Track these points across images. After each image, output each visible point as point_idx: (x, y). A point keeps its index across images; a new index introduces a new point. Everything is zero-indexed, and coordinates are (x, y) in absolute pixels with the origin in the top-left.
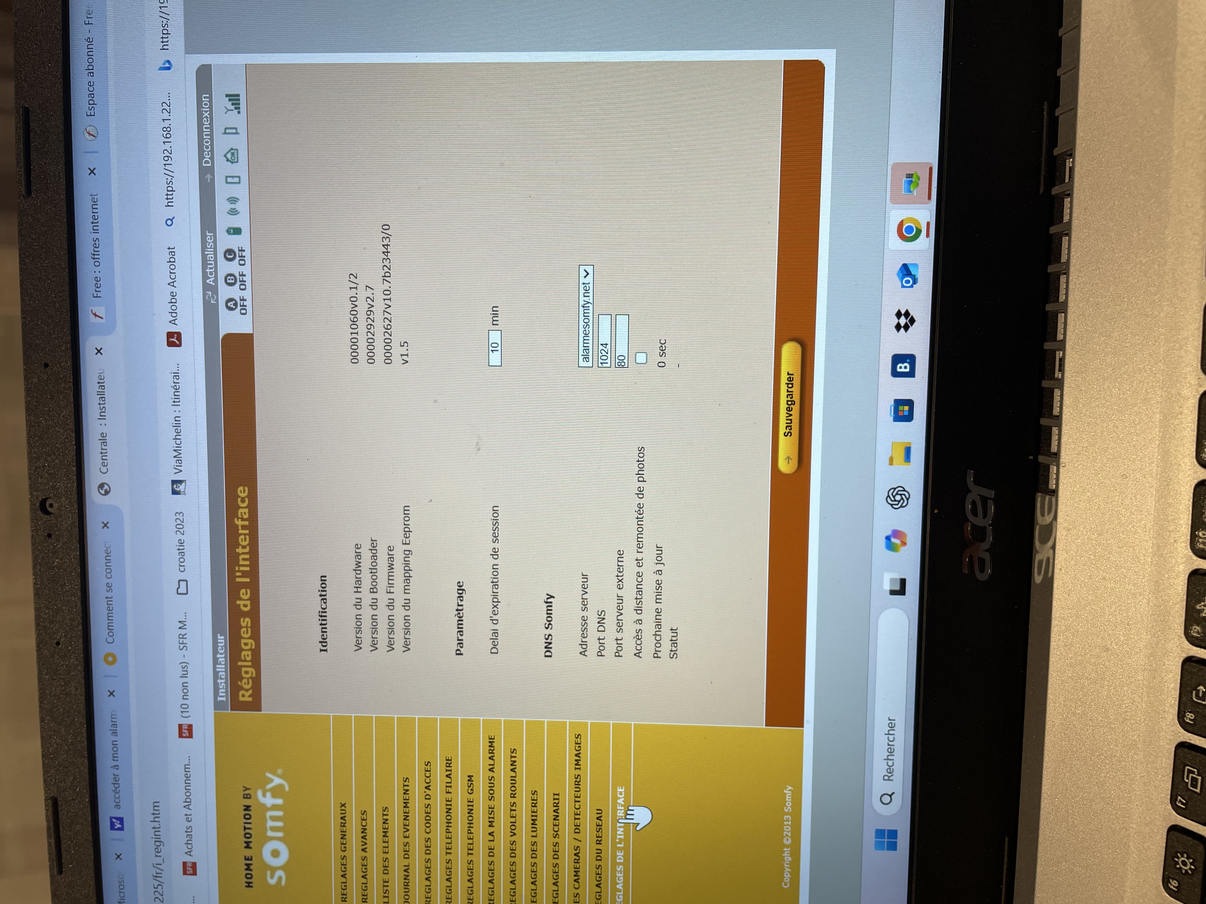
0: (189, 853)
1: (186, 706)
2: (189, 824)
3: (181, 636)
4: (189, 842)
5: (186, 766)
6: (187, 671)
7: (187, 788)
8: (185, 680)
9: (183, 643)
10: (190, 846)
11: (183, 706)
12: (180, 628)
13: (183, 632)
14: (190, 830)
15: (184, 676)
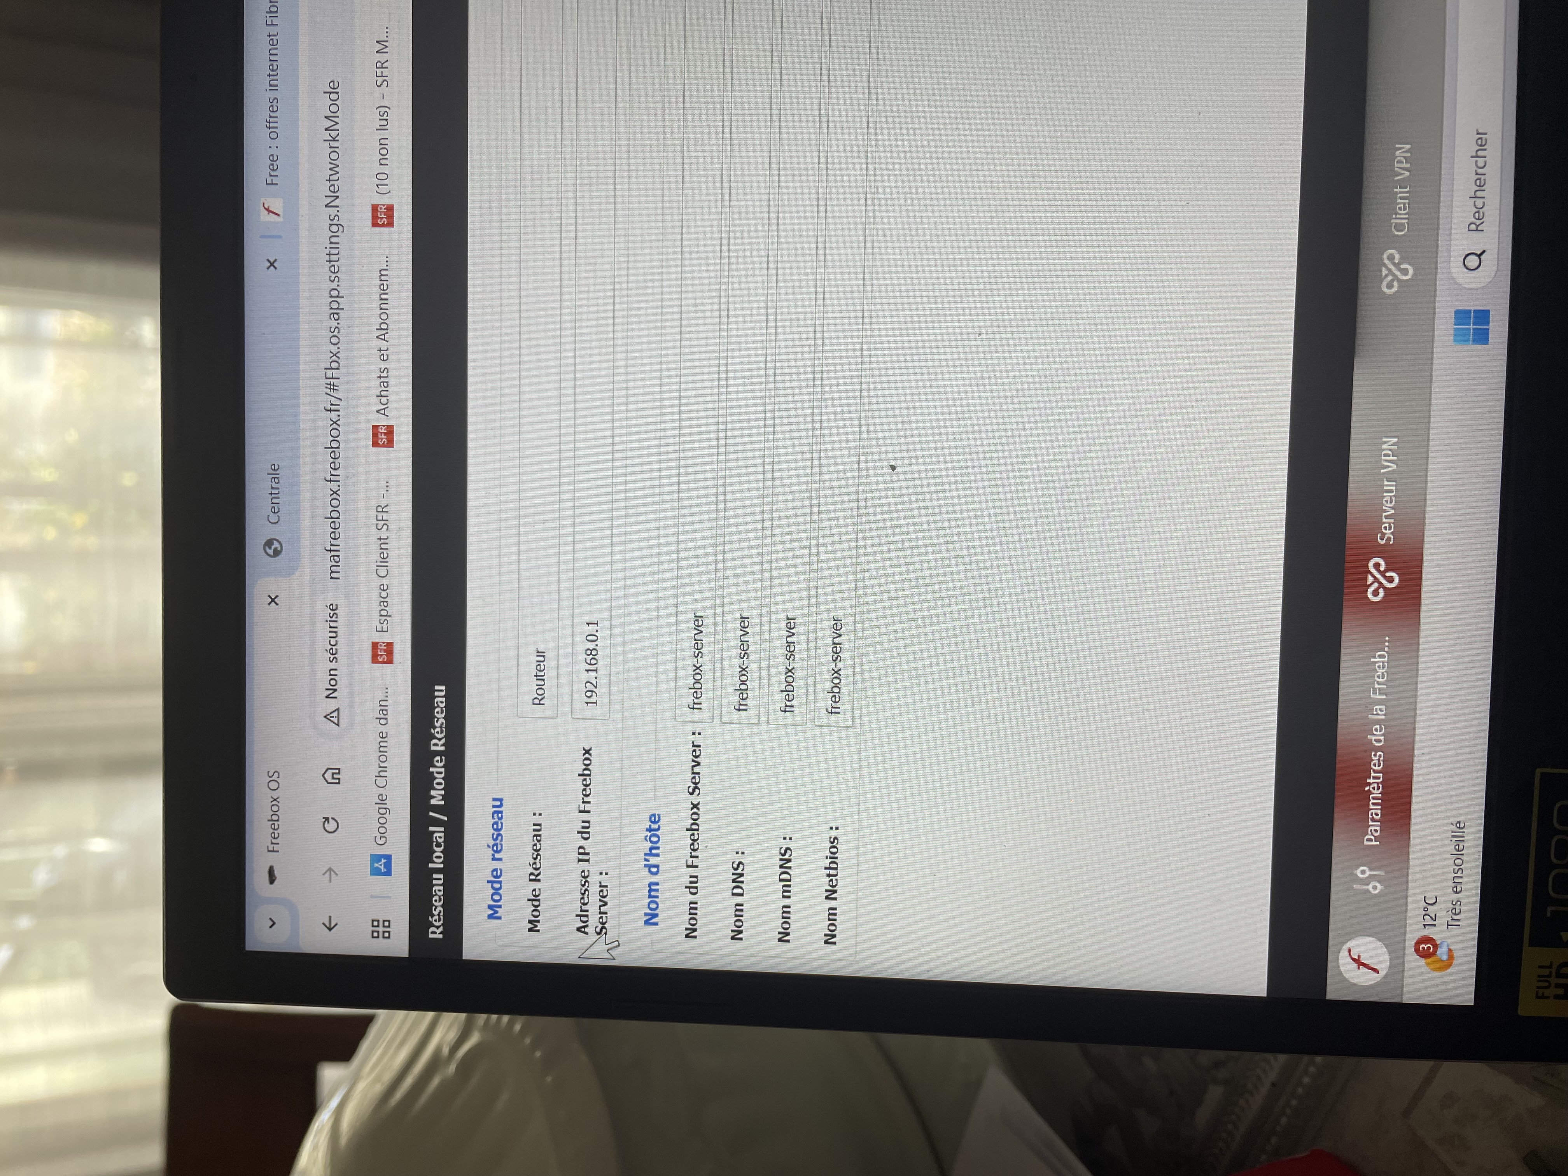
0: (382, 412)
1: (385, 176)
2: (383, 365)
3: (379, 65)
4: (383, 393)
5: (382, 272)
6: (386, 120)
7: (383, 306)
8: (383, 134)
9: (382, 76)
10: (384, 400)
11: (379, 176)
12: (377, 52)
13: (382, 57)
14: (385, 374)
15: (382, 128)
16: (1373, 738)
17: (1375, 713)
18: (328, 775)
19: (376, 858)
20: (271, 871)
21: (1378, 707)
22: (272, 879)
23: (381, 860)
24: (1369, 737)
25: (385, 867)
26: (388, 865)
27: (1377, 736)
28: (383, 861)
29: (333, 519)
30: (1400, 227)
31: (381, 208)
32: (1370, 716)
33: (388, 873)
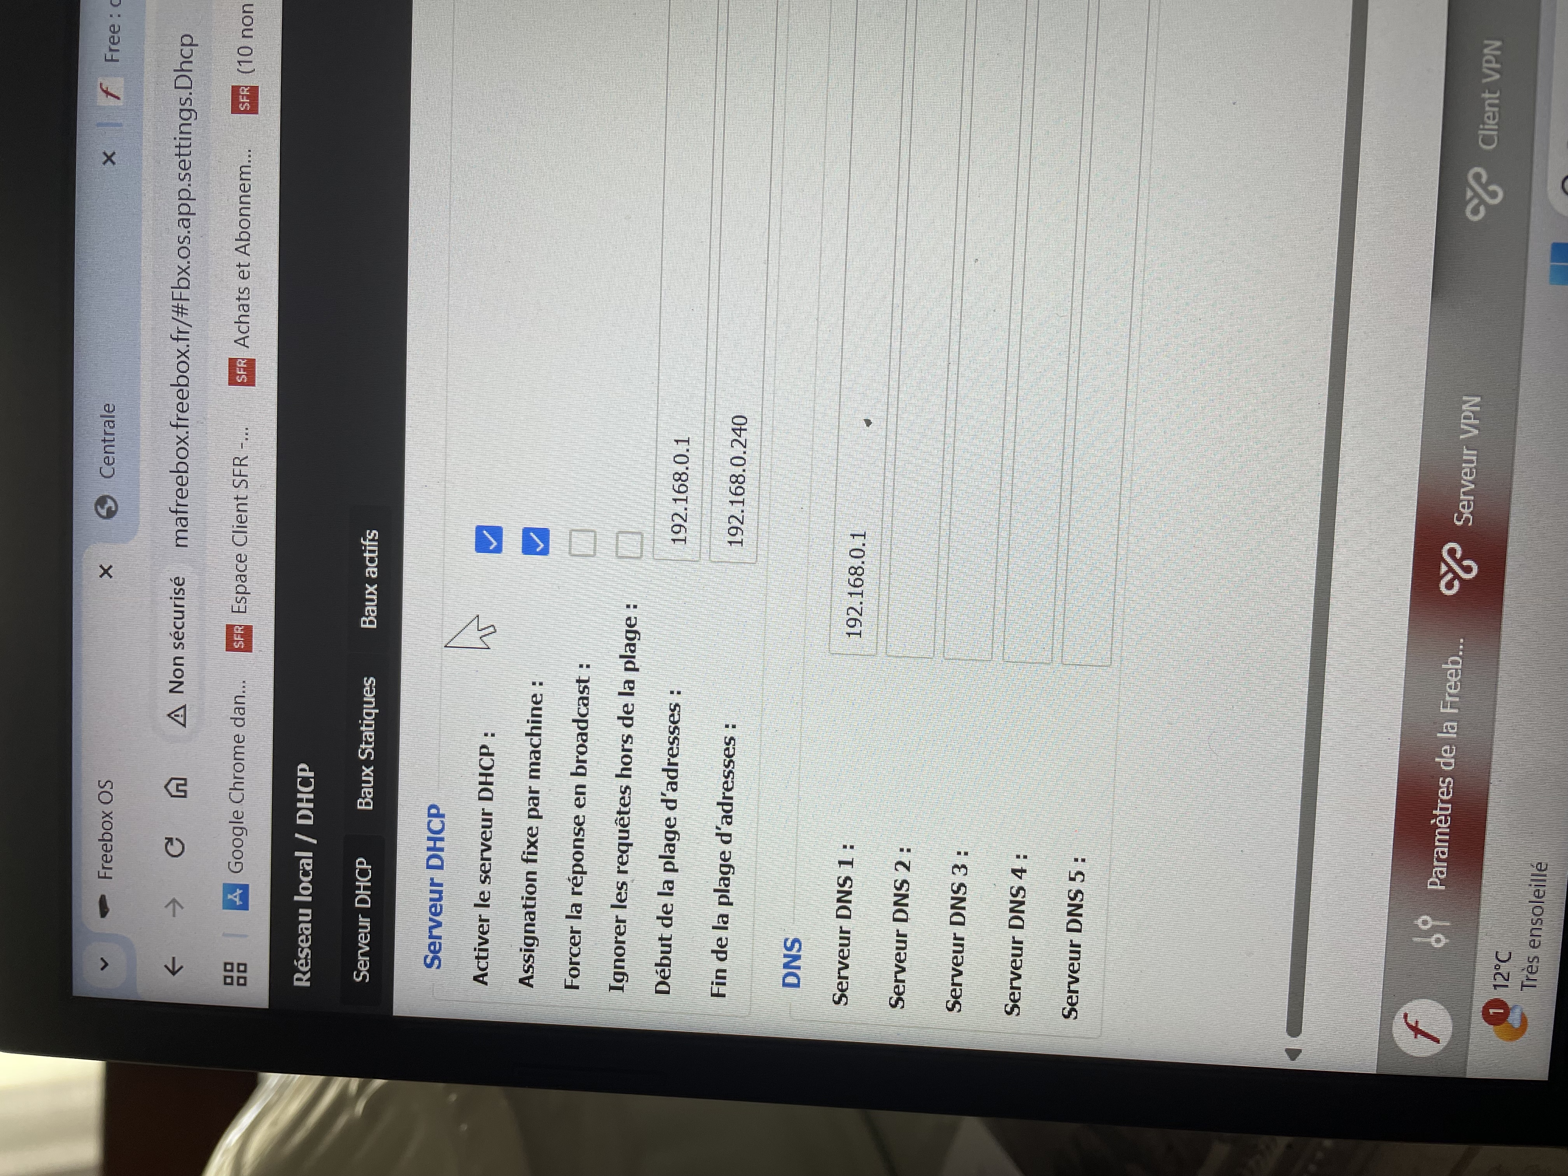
0: (241, 342)
1: (248, 51)
2: (243, 284)
4: (242, 319)
5: (244, 169)
7: (244, 212)
10: (244, 328)
11: (242, 51)
14: (245, 296)
16: (1442, 760)
17: (1445, 730)
18: (172, 787)
19: (229, 888)
20: (103, 902)
21: (1449, 724)
22: (104, 911)
23: (236, 891)
24: (1437, 760)
25: (241, 899)
26: (245, 897)
27: (1447, 759)
28: (239, 892)
29: (180, 473)
30: (1487, 140)
31: (243, 90)
32: (1439, 735)
33: (245, 906)
